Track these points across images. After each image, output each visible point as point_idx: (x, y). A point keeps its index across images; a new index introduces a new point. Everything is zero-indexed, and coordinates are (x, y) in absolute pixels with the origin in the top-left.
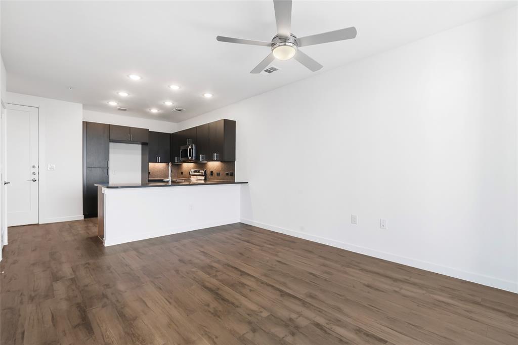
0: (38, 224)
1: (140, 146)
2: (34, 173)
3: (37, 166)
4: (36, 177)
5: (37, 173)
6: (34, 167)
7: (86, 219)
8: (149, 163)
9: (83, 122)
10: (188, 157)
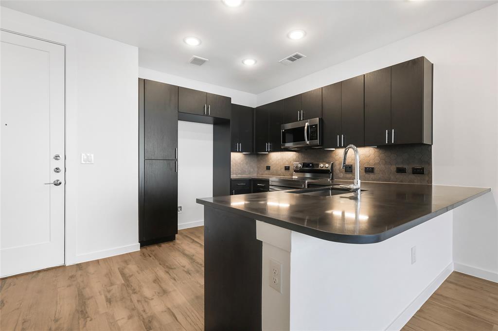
0: (63, 267)
1: (210, 128)
2: (57, 170)
3: (62, 157)
4: (60, 177)
5: (62, 169)
6: (57, 157)
7: (144, 250)
8: (232, 153)
9: (139, 79)
10: (304, 140)
